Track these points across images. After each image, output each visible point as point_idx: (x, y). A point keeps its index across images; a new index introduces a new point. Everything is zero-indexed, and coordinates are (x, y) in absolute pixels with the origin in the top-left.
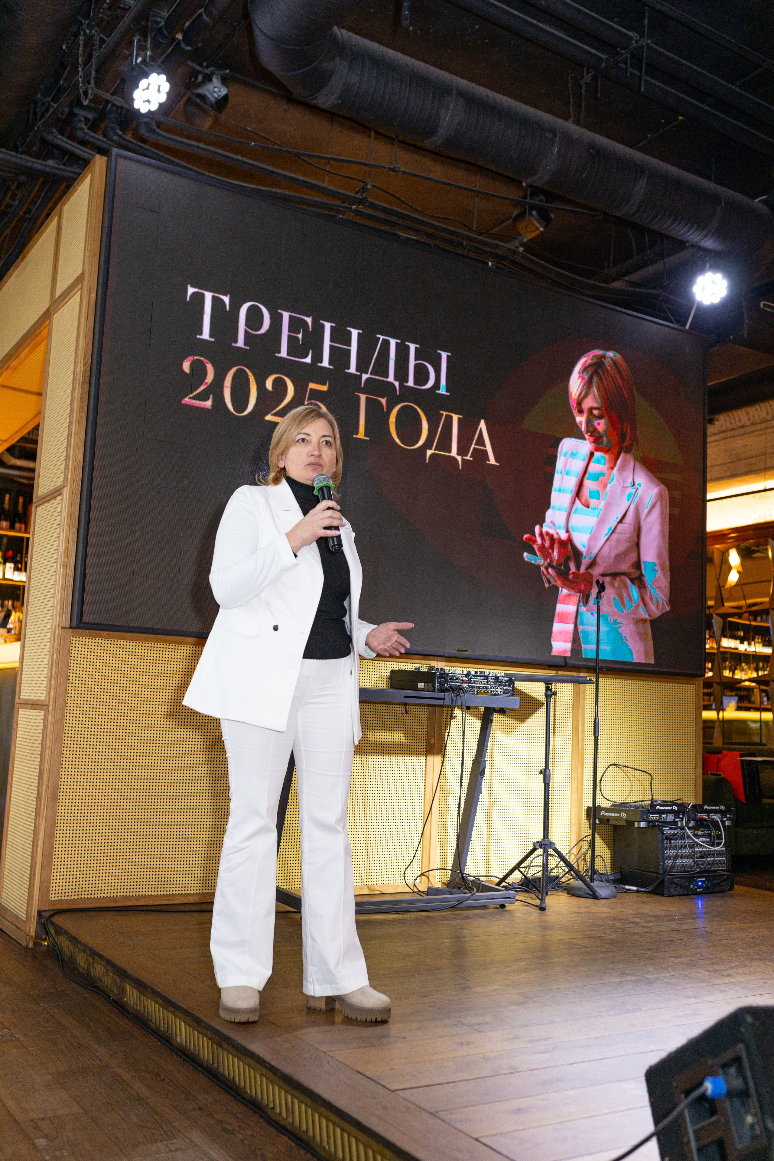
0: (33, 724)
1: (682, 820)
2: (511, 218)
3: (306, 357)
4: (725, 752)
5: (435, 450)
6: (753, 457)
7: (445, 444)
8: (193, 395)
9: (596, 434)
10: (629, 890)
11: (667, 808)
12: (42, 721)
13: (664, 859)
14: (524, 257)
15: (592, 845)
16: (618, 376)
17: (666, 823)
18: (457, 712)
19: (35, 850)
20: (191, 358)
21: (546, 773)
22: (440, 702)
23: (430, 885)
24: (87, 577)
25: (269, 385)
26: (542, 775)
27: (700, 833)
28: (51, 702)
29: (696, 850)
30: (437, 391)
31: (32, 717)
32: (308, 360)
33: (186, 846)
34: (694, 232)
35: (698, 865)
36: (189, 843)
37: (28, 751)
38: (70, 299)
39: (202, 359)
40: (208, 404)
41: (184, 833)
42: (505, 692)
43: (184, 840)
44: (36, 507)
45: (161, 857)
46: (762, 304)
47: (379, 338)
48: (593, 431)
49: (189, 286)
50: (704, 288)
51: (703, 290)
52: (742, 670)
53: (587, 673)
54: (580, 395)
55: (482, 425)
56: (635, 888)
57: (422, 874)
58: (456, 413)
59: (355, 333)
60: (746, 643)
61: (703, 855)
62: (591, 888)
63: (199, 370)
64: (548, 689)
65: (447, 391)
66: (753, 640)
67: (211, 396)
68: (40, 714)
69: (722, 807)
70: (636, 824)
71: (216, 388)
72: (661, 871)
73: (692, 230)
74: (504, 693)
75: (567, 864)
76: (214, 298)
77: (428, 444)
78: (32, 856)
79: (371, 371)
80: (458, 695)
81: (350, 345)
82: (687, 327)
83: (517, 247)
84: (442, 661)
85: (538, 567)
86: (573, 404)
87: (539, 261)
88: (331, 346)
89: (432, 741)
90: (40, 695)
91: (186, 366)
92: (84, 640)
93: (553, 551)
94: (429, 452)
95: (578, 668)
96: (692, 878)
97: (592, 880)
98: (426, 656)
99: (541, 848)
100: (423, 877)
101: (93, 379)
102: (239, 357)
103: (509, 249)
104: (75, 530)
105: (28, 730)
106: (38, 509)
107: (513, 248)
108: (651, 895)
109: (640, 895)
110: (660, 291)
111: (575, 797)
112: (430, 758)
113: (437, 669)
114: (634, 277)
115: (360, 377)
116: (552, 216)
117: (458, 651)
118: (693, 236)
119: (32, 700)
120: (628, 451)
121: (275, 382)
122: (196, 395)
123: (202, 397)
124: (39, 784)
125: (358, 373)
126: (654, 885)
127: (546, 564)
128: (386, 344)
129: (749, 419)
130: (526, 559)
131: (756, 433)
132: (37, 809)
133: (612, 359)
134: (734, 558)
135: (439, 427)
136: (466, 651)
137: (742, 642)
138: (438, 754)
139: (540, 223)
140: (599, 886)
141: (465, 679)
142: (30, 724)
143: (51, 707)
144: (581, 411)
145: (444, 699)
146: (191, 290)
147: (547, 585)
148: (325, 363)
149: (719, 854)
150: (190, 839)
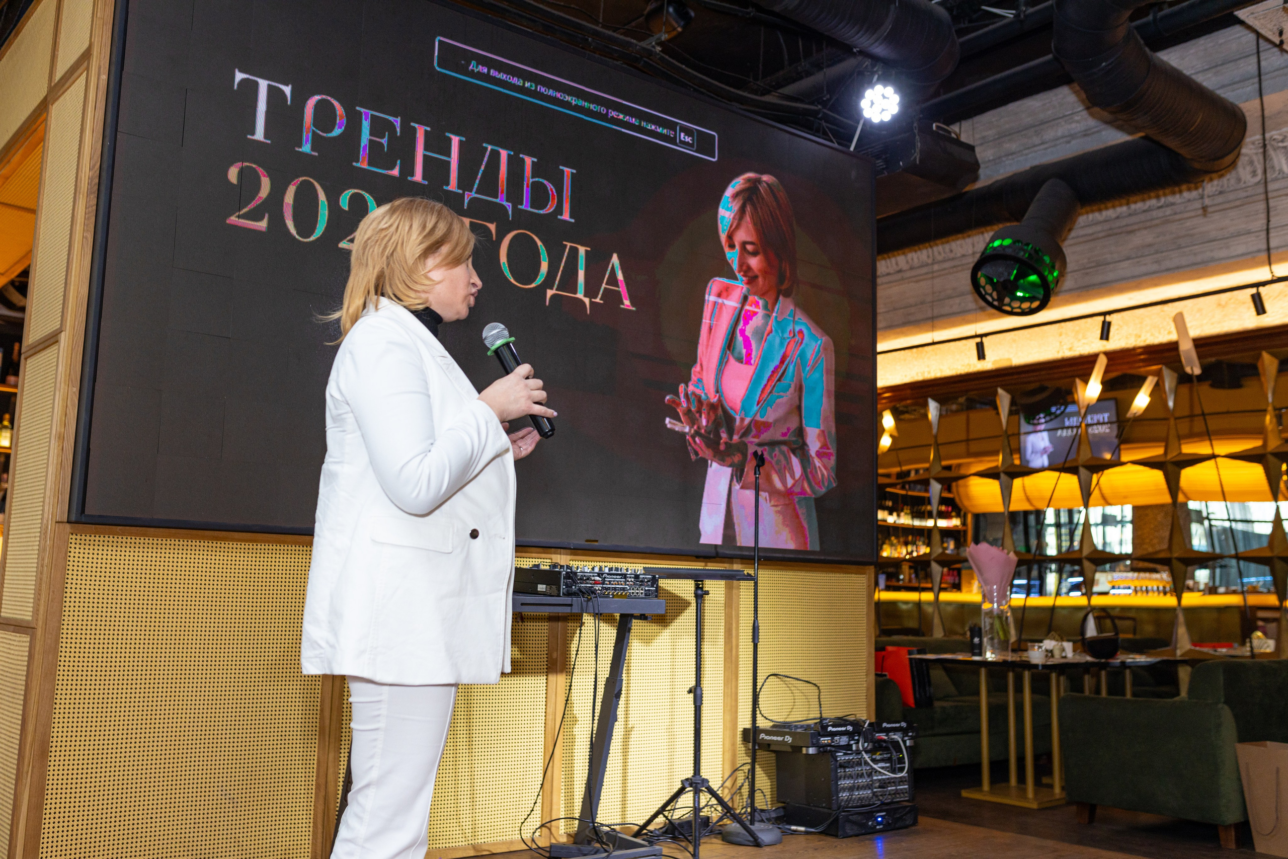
0: (16, 653)
1: (857, 743)
2: (643, 15)
3: (392, 168)
4: (890, 648)
5: (557, 290)
6: (911, 306)
7: (569, 283)
8: (241, 213)
9: (750, 274)
10: (795, 831)
11: (840, 729)
12: (27, 649)
13: (837, 792)
14: (662, 59)
15: (752, 777)
16: (774, 204)
17: (840, 748)
18: (588, 619)
19: (15, 829)
20: (239, 164)
21: (696, 692)
22: (567, 610)
23: (553, 841)
24: (91, 453)
25: (344, 202)
26: (692, 695)
27: (878, 757)
28: (40, 623)
29: (875, 778)
30: (559, 217)
31: (15, 643)
32: (396, 172)
33: (231, 810)
34: (863, 35)
35: (877, 796)
36: (235, 805)
37: (9, 689)
38: (74, 82)
39: (254, 166)
40: (263, 225)
41: (228, 792)
42: (648, 594)
43: (227, 801)
44: (26, 359)
45: (196, 826)
46: (934, 125)
47: (486, 149)
48: (746, 269)
49: (237, 71)
50: (872, 103)
51: (871, 106)
52: (892, 545)
53: (742, 564)
54: (731, 226)
55: (615, 260)
56: (802, 829)
57: (542, 826)
58: (582, 245)
59: (455, 140)
60: (895, 514)
61: (884, 784)
62: (751, 833)
63: (249, 181)
64: (697, 587)
65: (571, 217)
66: (902, 511)
67: (267, 216)
68: (25, 639)
69: (904, 724)
70: (804, 751)
71: (274, 203)
72: (835, 807)
73: (861, 33)
74: (646, 595)
75: (720, 801)
76: (270, 87)
77: (548, 282)
78: (11, 835)
79: (477, 189)
80: (589, 600)
81: (449, 155)
82: (852, 149)
83: (654, 47)
84: (567, 554)
85: (683, 435)
86: (723, 237)
87: (679, 65)
88: (425, 156)
89: (555, 655)
90: (26, 614)
91: (233, 174)
92: (88, 538)
93: (701, 416)
94: (550, 293)
95: (730, 558)
96: (870, 815)
97: (752, 823)
98: (546, 548)
99: (691, 786)
100: (543, 829)
101: (103, 188)
102: (305, 165)
103: (644, 49)
104: (76, 390)
105: (10, 661)
106: (29, 361)
107: (649, 47)
108: (823, 837)
109: (809, 837)
110: (820, 107)
111: (728, 718)
112: (552, 678)
113: (562, 567)
114: (788, 90)
115: (462, 196)
116: (692, 14)
117: (587, 541)
118: (863, 41)
119: (16, 620)
120: (787, 294)
121: (354, 199)
122: (245, 214)
123: (255, 215)
124: (21, 735)
125: (460, 191)
126: (825, 825)
127: (692, 431)
128: (495, 155)
129: (907, 262)
130: (669, 426)
131: (914, 279)
132: (18, 770)
133: (768, 184)
134: (888, 421)
135: (561, 261)
136: (597, 541)
137: (891, 514)
138: (561, 671)
139: (677, 22)
140: (762, 830)
141: (598, 578)
142: (12, 652)
143: (39, 632)
144: (732, 246)
145: (571, 605)
146: (239, 76)
147: (693, 457)
148: (418, 176)
149: (901, 781)
150: (236, 800)
